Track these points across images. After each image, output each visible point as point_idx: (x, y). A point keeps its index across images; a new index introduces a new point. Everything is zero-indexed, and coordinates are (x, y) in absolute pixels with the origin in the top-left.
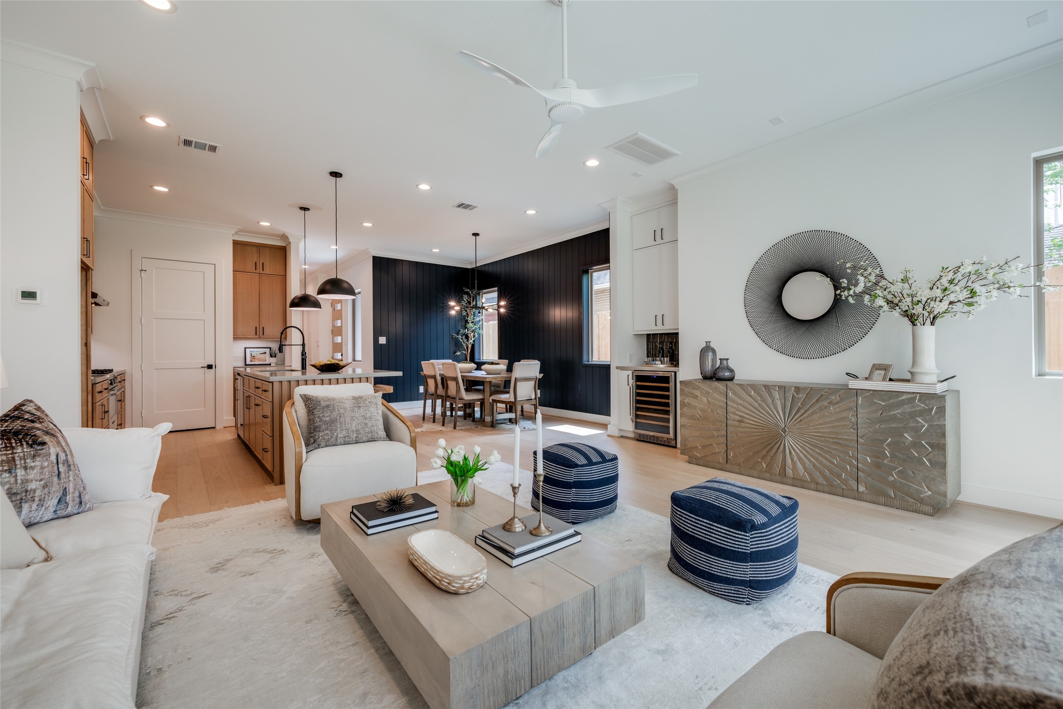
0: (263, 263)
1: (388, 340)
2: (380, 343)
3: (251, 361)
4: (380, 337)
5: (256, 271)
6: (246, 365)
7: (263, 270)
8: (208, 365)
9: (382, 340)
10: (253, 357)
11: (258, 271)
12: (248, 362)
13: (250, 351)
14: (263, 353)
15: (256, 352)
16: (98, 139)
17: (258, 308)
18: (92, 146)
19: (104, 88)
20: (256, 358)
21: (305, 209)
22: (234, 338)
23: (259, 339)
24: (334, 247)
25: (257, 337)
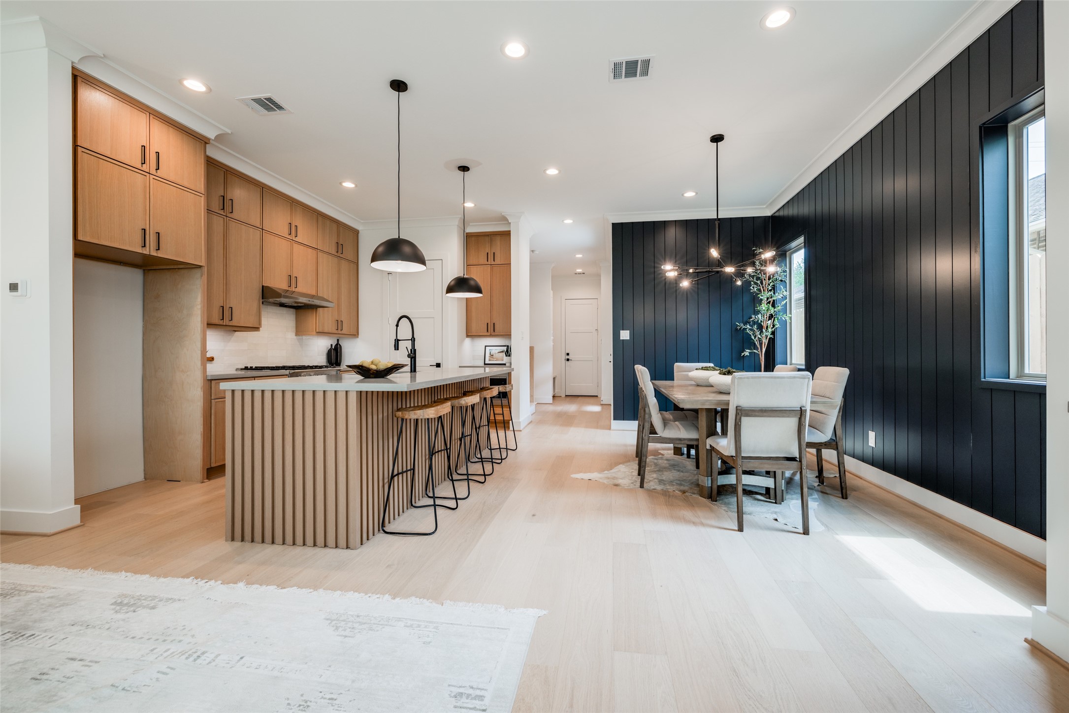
0: (494, 253)
1: (632, 335)
2: (621, 338)
3: (489, 360)
4: (621, 331)
5: (488, 263)
6: (485, 364)
7: (494, 261)
8: (437, 364)
9: (625, 335)
10: (492, 355)
12: (487, 362)
13: (490, 350)
14: (501, 352)
15: (495, 350)
16: (211, 134)
17: (489, 302)
18: (202, 142)
19: (104, 55)
20: (494, 356)
21: (464, 169)
22: (468, 336)
23: (491, 336)
24: (568, 221)
25: (489, 334)
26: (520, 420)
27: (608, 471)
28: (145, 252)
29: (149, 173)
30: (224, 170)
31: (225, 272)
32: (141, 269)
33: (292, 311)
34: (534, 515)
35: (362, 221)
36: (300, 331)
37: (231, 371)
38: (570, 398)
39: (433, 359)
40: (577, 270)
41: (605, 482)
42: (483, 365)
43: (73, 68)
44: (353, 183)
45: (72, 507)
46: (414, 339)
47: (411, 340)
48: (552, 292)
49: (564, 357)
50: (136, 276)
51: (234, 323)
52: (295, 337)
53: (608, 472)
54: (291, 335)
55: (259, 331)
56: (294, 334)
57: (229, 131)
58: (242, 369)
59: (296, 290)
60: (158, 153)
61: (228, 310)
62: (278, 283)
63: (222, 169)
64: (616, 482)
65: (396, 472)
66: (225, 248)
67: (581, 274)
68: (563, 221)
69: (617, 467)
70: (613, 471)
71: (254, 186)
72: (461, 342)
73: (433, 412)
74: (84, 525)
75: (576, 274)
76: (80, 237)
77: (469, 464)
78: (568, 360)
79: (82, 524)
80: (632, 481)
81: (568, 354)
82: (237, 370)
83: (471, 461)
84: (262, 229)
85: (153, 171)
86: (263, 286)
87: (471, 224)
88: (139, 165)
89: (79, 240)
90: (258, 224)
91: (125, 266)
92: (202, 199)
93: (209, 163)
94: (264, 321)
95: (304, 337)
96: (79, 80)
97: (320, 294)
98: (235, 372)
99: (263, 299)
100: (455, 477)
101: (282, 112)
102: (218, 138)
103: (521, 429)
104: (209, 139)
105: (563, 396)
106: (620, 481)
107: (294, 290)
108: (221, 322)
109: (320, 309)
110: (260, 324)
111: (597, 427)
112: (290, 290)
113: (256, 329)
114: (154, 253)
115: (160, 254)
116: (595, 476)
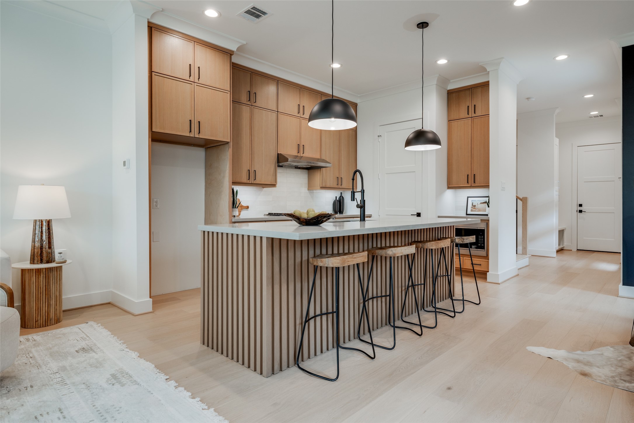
0: (475, 105)
3: (471, 211)
5: (468, 116)
6: (467, 214)
7: (475, 113)
8: (417, 213)
10: (474, 206)
11: (470, 115)
12: (469, 212)
13: (472, 201)
14: (484, 203)
15: (477, 201)
16: (233, 47)
17: (470, 154)
18: (228, 54)
19: (162, 9)
20: (477, 207)
21: (423, 25)
22: (449, 188)
23: (471, 187)
24: (562, 57)
25: (469, 185)
26: (499, 273)
27: (582, 351)
28: (191, 136)
29: (194, 82)
30: (250, 72)
31: (251, 146)
32: (203, 147)
33: (306, 171)
34: (449, 388)
35: (359, 95)
36: (310, 187)
37: (261, 216)
38: (581, 252)
39: (415, 209)
40: (592, 113)
41: (570, 366)
42: (465, 215)
43: (149, 22)
44: (339, 64)
45: (148, 300)
46: (364, 191)
47: (361, 192)
48: (556, 141)
49: (576, 208)
50: (201, 153)
51: (257, 182)
52: (307, 191)
53: (583, 353)
54: (304, 190)
55: (276, 187)
56: (307, 189)
57: (245, 43)
58: (267, 215)
59: (304, 155)
60: (199, 67)
61: (253, 173)
62: (289, 151)
63: (249, 72)
64: (587, 369)
65: (312, 314)
66: (251, 128)
67: (598, 116)
68: (554, 58)
69: (600, 349)
70: (593, 352)
71: (271, 81)
72: (439, 194)
73: (338, 261)
74: (154, 312)
75: (591, 117)
76: (154, 130)
77: (422, 313)
78: (581, 211)
79: (153, 311)
80: (613, 375)
81: (581, 205)
82: (265, 215)
83: (426, 309)
84: (278, 112)
85: (196, 81)
86: (278, 154)
87: (451, 81)
88: (188, 78)
89: (154, 132)
90: (275, 109)
91: (194, 146)
92: (229, 94)
93: (234, 67)
94: (279, 180)
95: (314, 191)
96: (153, 29)
97: (323, 158)
98: (263, 217)
99: (278, 163)
100: (399, 323)
101: (266, 16)
102: (238, 49)
103: (500, 282)
104: (233, 51)
105: (575, 250)
106: (594, 371)
107: (302, 155)
108: (248, 182)
109: (323, 168)
110: (276, 181)
111: (600, 291)
112: (298, 155)
113: (274, 185)
114: (197, 136)
115: (201, 136)
116: (559, 354)
